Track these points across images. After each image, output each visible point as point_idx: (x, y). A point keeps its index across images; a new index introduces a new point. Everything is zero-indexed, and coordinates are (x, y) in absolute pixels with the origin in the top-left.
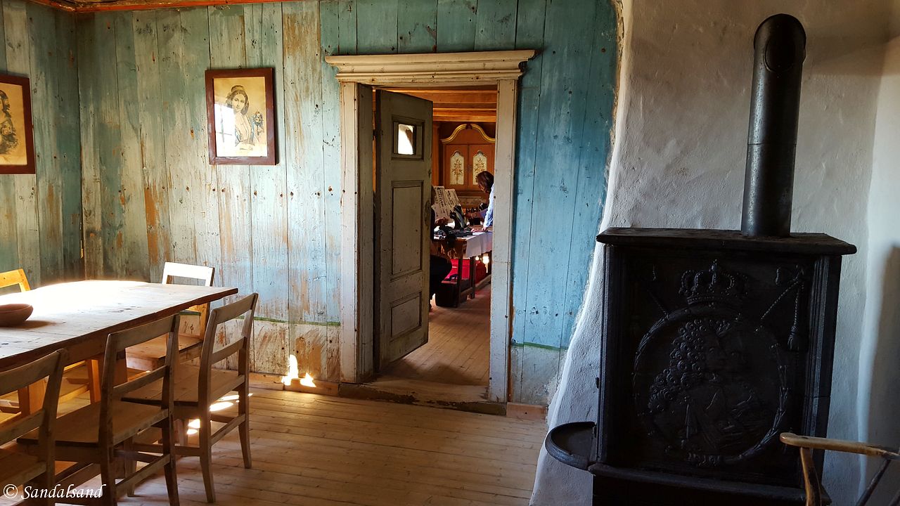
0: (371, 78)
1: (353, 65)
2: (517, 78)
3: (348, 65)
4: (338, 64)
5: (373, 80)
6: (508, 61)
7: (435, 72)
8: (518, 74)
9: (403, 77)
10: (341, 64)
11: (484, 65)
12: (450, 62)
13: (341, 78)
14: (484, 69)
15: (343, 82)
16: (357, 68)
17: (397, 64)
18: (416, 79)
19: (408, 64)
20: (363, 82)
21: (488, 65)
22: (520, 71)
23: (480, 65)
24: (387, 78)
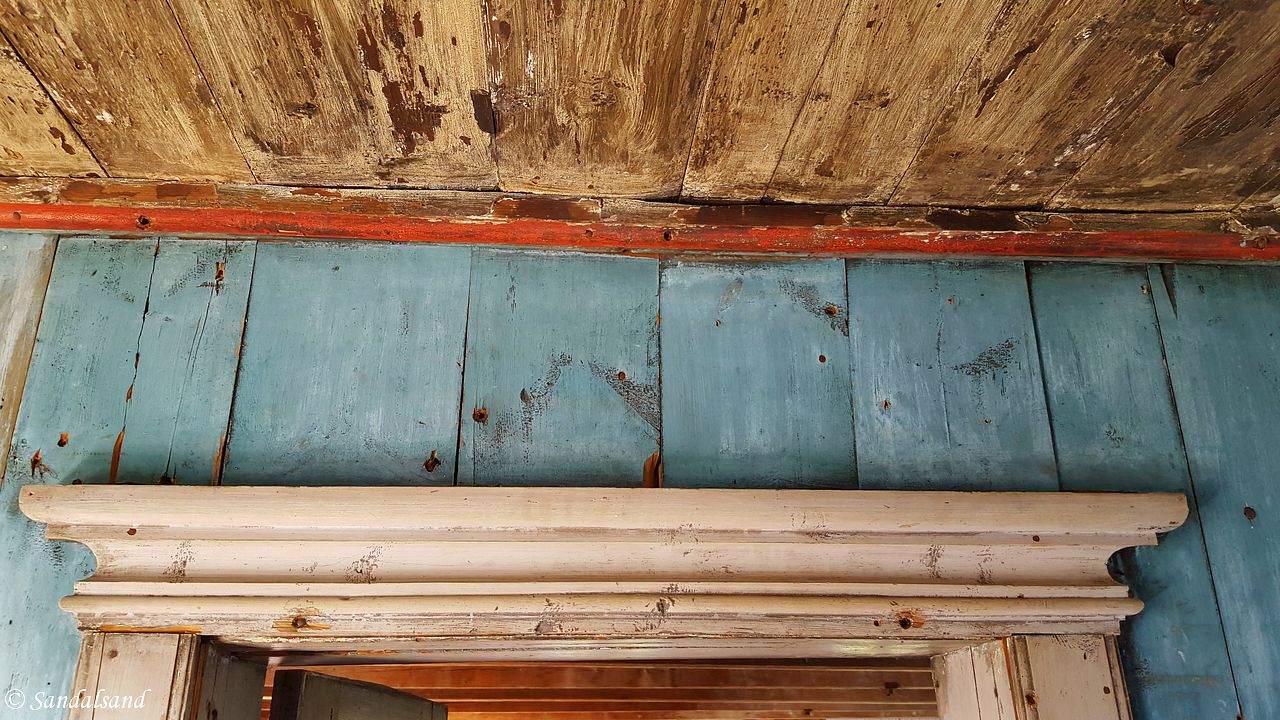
0: (287, 611)
1: (187, 537)
2: (1114, 629)
3: (157, 533)
4: (97, 530)
5: (299, 622)
6: (1053, 540)
7: (669, 587)
8: (1113, 607)
9: (487, 608)
10: (110, 532)
11: (934, 555)
12: (755, 535)
13: (99, 610)
14: (937, 579)
15: (105, 631)
16: (205, 557)
17: (456, 535)
18: (562, 617)
19: (519, 536)
20: (230, 633)
21: (957, 558)
22: (1122, 591)
23: (909, 557)
24: (389, 609)
